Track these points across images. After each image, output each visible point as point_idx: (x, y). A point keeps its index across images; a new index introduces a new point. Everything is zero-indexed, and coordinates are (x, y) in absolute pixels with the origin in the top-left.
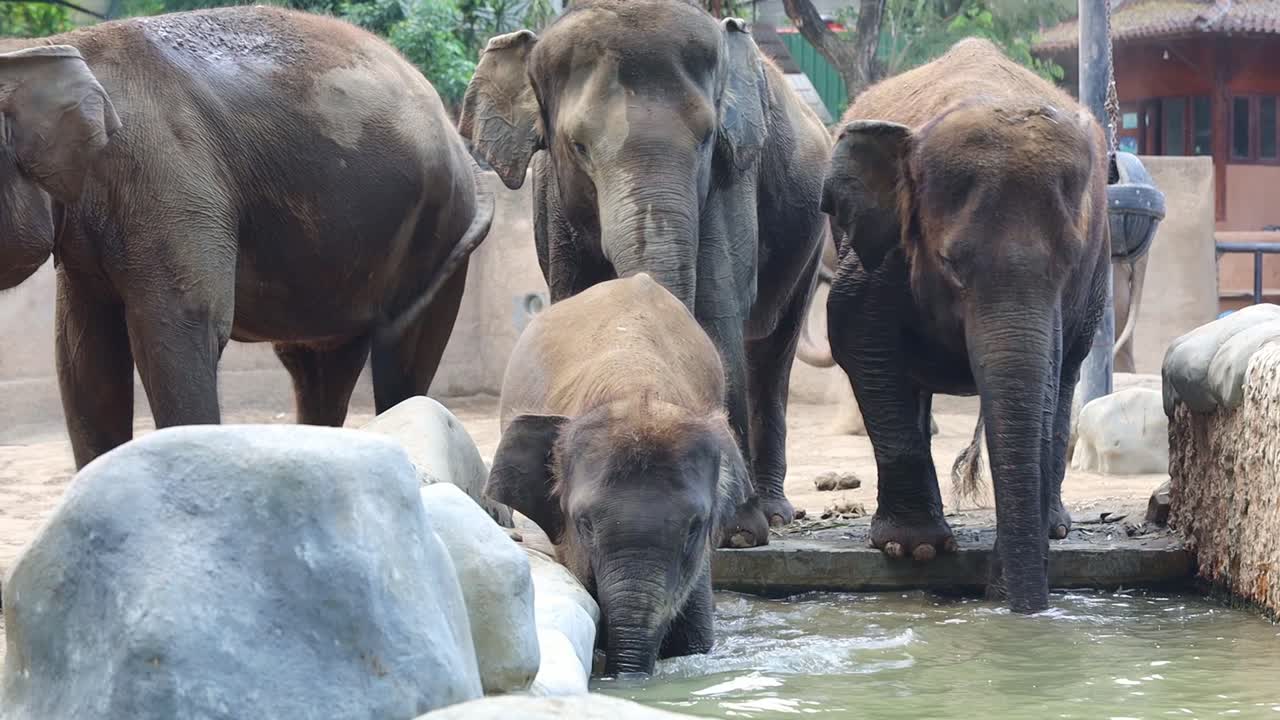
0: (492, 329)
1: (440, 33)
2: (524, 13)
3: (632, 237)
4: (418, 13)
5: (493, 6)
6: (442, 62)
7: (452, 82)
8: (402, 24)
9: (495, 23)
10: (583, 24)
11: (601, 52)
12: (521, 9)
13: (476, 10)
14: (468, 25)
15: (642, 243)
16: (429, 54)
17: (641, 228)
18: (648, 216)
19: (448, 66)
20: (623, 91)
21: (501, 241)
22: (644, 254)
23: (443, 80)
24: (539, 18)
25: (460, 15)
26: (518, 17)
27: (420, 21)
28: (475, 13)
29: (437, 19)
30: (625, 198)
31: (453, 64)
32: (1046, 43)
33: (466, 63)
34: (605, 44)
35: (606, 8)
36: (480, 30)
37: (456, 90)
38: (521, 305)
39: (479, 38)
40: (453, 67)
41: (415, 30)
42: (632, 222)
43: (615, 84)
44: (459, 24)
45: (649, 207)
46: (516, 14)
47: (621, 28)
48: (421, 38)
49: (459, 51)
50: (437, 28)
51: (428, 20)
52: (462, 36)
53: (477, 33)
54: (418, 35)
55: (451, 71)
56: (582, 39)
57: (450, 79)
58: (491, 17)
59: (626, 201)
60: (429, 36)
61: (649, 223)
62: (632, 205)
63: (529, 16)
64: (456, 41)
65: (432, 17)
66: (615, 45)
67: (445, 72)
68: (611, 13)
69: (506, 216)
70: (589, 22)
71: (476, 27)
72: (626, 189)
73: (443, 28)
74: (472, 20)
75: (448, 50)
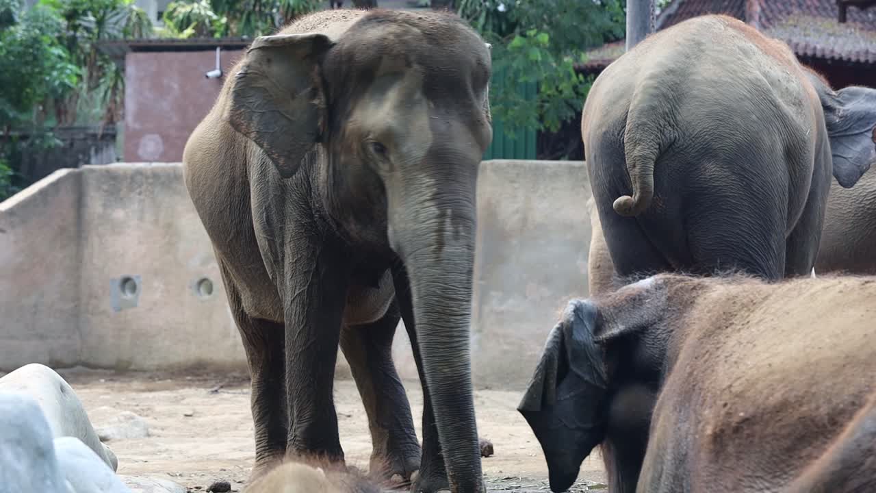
0: (90, 308)
1: (44, 38)
2: (123, 23)
3: (432, 237)
4: (27, 20)
5: (95, 16)
6: (47, 64)
7: (57, 83)
8: (12, 28)
9: (96, 31)
10: (391, 37)
11: (409, 64)
12: (121, 19)
13: (79, 19)
14: (71, 33)
15: (441, 244)
16: (35, 58)
17: (440, 231)
18: (448, 220)
19: (53, 68)
20: (424, 102)
21: (100, 229)
22: (442, 255)
23: (47, 82)
24: (137, 28)
25: (64, 23)
26: (117, 27)
27: (28, 26)
28: (77, 22)
29: (44, 26)
30: (425, 201)
31: (59, 66)
32: (592, 61)
33: (70, 66)
34: (412, 58)
35: (410, 25)
36: (83, 37)
37: (60, 91)
38: (117, 288)
39: (81, 45)
40: (58, 70)
41: (24, 35)
42: (432, 223)
43: (418, 95)
44: (64, 31)
45: (449, 212)
46: (116, 23)
47: (425, 44)
48: (29, 43)
49: (64, 55)
50: (43, 34)
51: (34, 27)
52: (66, 42)
53: (79, 40)
54: (26, 41)
55: (55, 73)
56: (392, 50)
57: (54, 81)
58: (93, 26)
59: (427, 204)
60: (36, 40)
61: (448, 226)
62: (433, 209)
63: (127, 25)
64: (60, 46)
65: (40, 24)
66: (422, 60)
67: (49, 75)
68: (416, 30)
69: (105, 206)
70: (397, 35)
71: (78, 34)
72: (428, 194)
73: (50, 34)
74: (75, 28)
75: (53, 54)
